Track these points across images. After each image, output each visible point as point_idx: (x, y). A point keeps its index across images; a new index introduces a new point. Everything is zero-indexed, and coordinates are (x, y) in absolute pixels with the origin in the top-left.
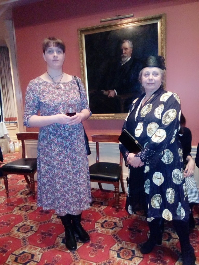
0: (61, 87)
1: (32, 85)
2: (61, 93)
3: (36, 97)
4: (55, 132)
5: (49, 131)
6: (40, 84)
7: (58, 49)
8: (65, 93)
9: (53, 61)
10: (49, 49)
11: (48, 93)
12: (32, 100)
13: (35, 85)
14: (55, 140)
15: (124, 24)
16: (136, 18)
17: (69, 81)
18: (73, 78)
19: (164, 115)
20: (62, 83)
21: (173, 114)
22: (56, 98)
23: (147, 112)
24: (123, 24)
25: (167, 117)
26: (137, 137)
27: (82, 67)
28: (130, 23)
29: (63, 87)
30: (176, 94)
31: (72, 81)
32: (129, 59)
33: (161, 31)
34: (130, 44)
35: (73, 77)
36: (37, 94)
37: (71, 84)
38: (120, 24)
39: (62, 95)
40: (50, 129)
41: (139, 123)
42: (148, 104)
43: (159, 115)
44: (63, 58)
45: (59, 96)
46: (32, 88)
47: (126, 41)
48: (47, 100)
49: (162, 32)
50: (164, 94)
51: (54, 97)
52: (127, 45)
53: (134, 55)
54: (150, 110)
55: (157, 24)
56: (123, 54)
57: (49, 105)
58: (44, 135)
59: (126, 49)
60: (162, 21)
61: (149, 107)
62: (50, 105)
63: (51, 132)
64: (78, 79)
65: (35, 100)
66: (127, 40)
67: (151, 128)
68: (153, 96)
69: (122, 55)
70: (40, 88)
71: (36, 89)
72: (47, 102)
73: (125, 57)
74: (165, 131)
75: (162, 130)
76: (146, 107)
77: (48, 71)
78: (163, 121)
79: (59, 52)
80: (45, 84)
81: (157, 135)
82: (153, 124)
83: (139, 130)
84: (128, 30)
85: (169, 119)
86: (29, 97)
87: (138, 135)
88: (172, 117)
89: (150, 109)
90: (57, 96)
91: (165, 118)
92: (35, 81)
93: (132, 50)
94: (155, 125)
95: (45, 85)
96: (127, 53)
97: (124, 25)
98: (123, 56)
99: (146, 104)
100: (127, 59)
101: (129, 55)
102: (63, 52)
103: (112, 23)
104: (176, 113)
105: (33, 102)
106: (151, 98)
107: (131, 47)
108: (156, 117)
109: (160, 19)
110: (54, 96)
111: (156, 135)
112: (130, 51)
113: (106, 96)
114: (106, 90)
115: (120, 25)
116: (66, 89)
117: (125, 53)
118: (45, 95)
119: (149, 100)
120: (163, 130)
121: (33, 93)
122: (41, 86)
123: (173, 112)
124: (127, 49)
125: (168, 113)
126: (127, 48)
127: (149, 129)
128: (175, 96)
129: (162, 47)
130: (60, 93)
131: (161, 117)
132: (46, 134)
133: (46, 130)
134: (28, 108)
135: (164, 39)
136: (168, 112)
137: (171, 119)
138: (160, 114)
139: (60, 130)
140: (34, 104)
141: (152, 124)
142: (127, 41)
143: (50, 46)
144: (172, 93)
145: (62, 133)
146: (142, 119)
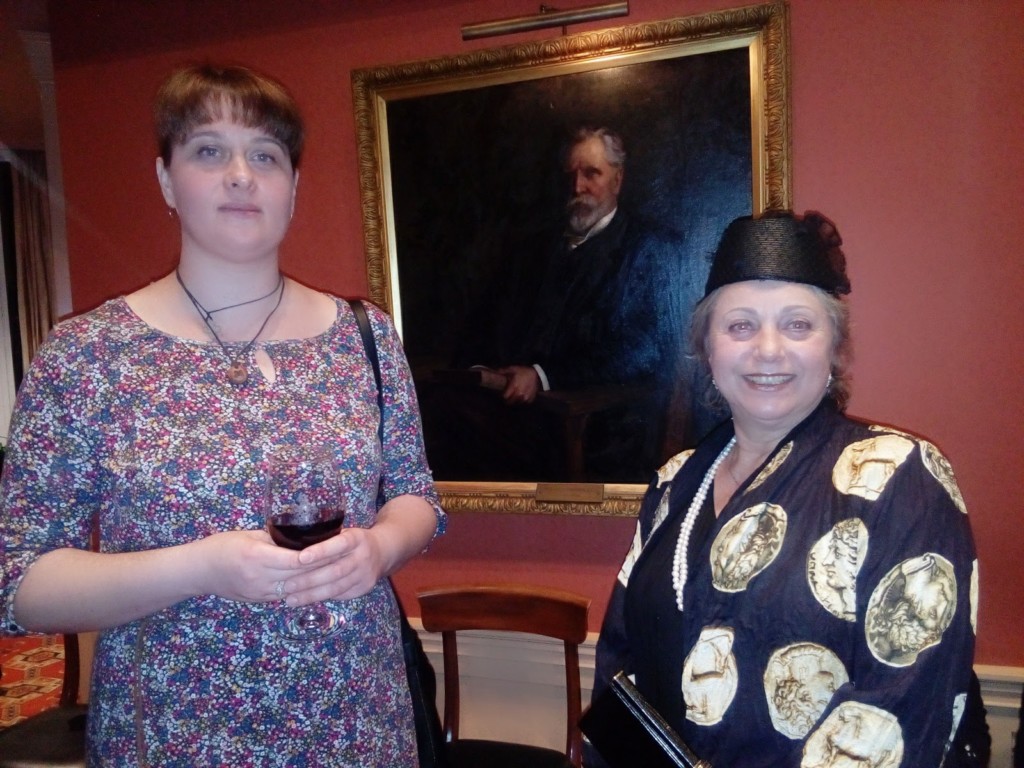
0: (259, 375)
1: (62, 358)
2: (256, 411)
3: (81, 432)
4: (192, 691)
5: (150, 691)
6: (118, 349)
7: (258, 140)
8: (283, 414)
9: (223, 209)
10: (198, 135)
11: (165, 410)
12: (50, 454)
13: (80, 359)
14: (195, 747)
15: (583, 50)
16: (639, 25)
17: (312, 334)
18: (339, 314)
19: (877, 595)
20: (271, 351)
21: (935, 588)
22: (212, 453)
23: (753, 558)
24: (576, 50)
25: (901, 612)
26: (699, 723)
27: (373, 251)
28: (609, 45)
29: (270, 373)
30: (937, 454)
31: (333, 332)
32: (606, 220)
33: (768, 86)
34: (610, 149)
35: (345, 304)
36: (90, 414)
37: (325, 356)
38: (563, 53)
39: (256, 430)
40: (153, 674)
41: (707, 634)
42: (758, 509)
43: (840, 590)
44: (290, 203)
45: (237, 437)
46: (58, 375)
47: (592, 135)
48: (147, 467)
49: (771, 93)
50: (857, 445)
51: (197, 445)
52: (597, 150)
53: (628, 200)
54: (776, 553)
55: (745, 50)
56: (575, 195)
57: (156, 500)
58: (117, 721)
59: (591, 172)
60: (772, 38)
61: (766, 526)
62: (167, 499)
63: (168, 694)
64: (373, 320)
65: (74, 457)
66: (596, 129)
67: (793, 680)
68: (787, 452)
69: (574, 201)
70: (111, 375)
71: (89, 381)
72: (146, 478)
73: (589, 210)
74: (894, 719)
75: (876, 710)
76: (747, 522)
77: (184, 268)
78: (873, 637)
79: (264, 157)
80: (151, 348)
81: (844, 746)
82: (806, 651)
83: (712, 680)
84: (600, 80)
85: (915, 623)
86: (37, 436)
87: (703, 713)
88: (934, 614)
89: (775, 545)
90: (222, 433)
91: (887, 617)
92: (85, 331)
93: (620, 177)
94: (820, 661)
95: (152, 360)
96: (594, 189)
97: (579, 58)
98: (579, 204)
99: (741, 500)
100: (598, 220)
101: (605, 206)
102: (287, 165)
103: (524, 45)
104: (955, 585)
105: (63, 467)
106: (772, 467)
107: (615, 165)
108: (825, 605)
109: (761, 28)
110: (202, 433)
111: (829, 740)
112: (610, 183)
113: (495, 395)
114: (494, 364)
115: (558, 58)
116: (291, 387)
117: (588, 191)
118: (138, 425)
119: (762, 476)
120: (884, 713)
121: (62, 408)
122: (124, 367)
123: (932, 579)
124: (598, 172)
125: (903, 586)
126: (597, 166)
127: (778, 687)
128: (934, 467)
129: (772, 163)
130: (246, 415)
131: (852, 607)
132: (134, 713)
133: (133, 681)
134: (19, 504)
135: (782, 127)
136: (901, 575)
137: (926, 629)
138: (849, 583)
139: (226, 671)
140: (68, 480)
141: (795, 653)
142: (599, 132)
143: (214, 117)
144: (909, 447)
145: (238, 696)
146: (724, 604)
